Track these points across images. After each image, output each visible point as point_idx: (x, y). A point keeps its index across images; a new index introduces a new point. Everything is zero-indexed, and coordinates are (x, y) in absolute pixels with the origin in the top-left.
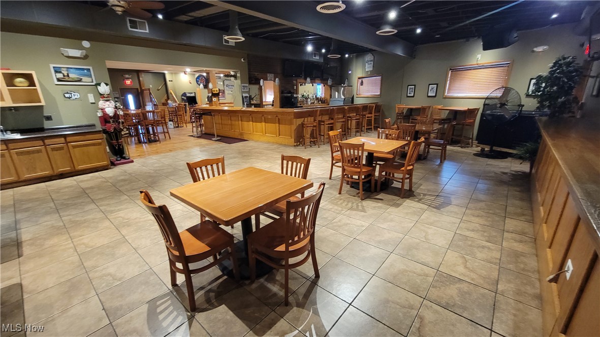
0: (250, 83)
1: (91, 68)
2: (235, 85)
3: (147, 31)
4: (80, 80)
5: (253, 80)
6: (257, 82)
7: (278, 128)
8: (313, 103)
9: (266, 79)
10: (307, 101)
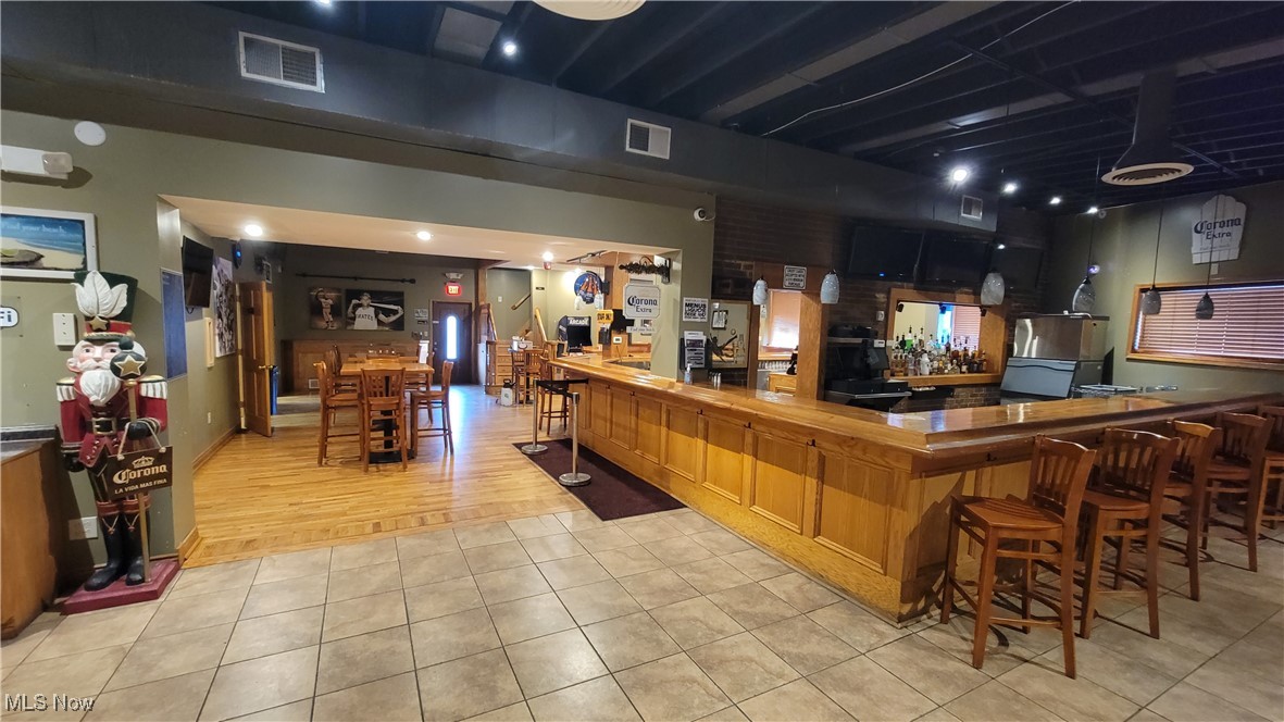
0: (716, 294)
1: (88, 219)
2: (662, 302)
3: (320, 86)
4: (33, 261)
5: (727, 285)
6: (742, 292)
7: (811, 497)
8: (940, 370)
9: (775, 283)
10: (917, 363)
